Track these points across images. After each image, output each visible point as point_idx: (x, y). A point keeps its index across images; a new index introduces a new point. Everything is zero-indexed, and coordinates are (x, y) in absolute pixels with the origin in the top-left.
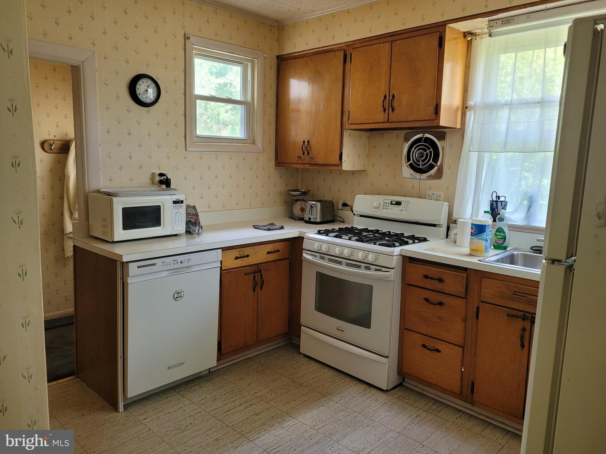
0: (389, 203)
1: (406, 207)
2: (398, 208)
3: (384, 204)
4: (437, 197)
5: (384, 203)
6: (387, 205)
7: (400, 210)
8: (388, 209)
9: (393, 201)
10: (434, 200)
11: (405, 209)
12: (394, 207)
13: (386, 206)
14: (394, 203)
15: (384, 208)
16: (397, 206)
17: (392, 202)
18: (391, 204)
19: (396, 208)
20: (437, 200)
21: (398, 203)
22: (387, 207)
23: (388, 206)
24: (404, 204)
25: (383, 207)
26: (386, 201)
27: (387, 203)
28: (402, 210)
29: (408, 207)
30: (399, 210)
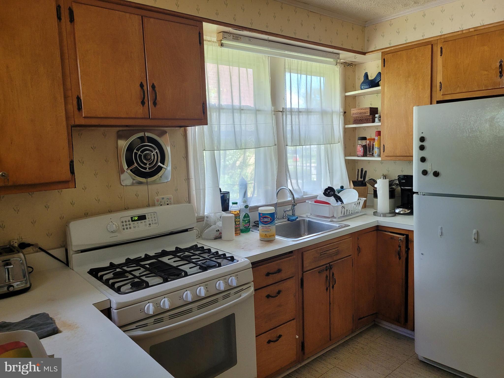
0: (129, 221)
1: (153, 219)
2: (144, 223)
3: (122, 224)
4: (167, 201)
5: (122, 222)
6: (128, 223)
7: (148, 225)
8: (130, 228)
9: (134, 217)
10: (164, 205)
11: (154, 222)
12: (138, 223)
13: (126, 225)
14: (136, 218)
15: (125, 229)
16: (141, 221)
17: (132, 218)
18: (132, 221)
19: (141, 224)
20: (168, 204)
21: (142, 218)
22: (128, 226)
23: (130, 224)
24: (150, 217)
25: (123, 227)
26: (124, 220)
27: (126, 222)
28: (150, 224)
29: (156, 218)
30: (146, 225)
